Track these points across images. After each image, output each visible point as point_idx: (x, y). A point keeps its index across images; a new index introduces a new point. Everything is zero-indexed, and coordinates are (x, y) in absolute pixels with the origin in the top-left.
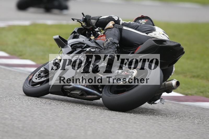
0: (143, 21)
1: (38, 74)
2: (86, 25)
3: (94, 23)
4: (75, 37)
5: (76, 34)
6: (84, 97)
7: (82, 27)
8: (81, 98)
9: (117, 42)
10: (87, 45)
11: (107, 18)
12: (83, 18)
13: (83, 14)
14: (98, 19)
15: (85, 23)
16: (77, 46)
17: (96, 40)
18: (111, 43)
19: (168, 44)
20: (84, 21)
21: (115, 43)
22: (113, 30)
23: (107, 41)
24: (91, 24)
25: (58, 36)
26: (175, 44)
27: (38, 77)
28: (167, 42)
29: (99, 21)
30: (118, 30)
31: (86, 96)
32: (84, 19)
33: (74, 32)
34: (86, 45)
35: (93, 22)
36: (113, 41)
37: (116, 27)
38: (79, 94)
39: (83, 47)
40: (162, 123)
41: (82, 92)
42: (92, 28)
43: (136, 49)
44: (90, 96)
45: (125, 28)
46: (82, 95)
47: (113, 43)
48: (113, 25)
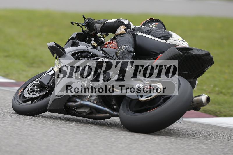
0: (154, 25)
1: (30, 88)
2: (88, 30)
3: (99, 28)
4: (74, 44)
5: (75, 41)
6: (94, 115)
7: (82, 32)
8: (89, 117)
9: (132, 50)
10: (93, 54)
11: (115, 22)
12: (85, 22)
13: (84, 17)
14: (104, 23)
15: (87, 28)
16: (81, 55)
17: (102, 48)
18: (126, 52)
19: (195, 53)
20: (85, 26)
21: (131, 52)
22: (126, 35)
23: (121, 49)
24: (95, 29)
25: (54, 42)
26: (204, 53)
27: (31, 92)
28: (193, 50)
29: (105, 25)
30: (131, 36)
31: (96, 115)
32: (87, 23)
33: (73, 38)
34: (91, 54)
35: (98, 26)
36: (128, 49)
37: (129, 33)
38: (88, 113)
39: (88, 57)
40: (60, 125)
41: (90, 109)
42: (95, 34)
43: (155, 58)
44: (101, 115)
45: (139, 33)
46: (91, 113)
47: (129, 52)
48: (125, 30)
